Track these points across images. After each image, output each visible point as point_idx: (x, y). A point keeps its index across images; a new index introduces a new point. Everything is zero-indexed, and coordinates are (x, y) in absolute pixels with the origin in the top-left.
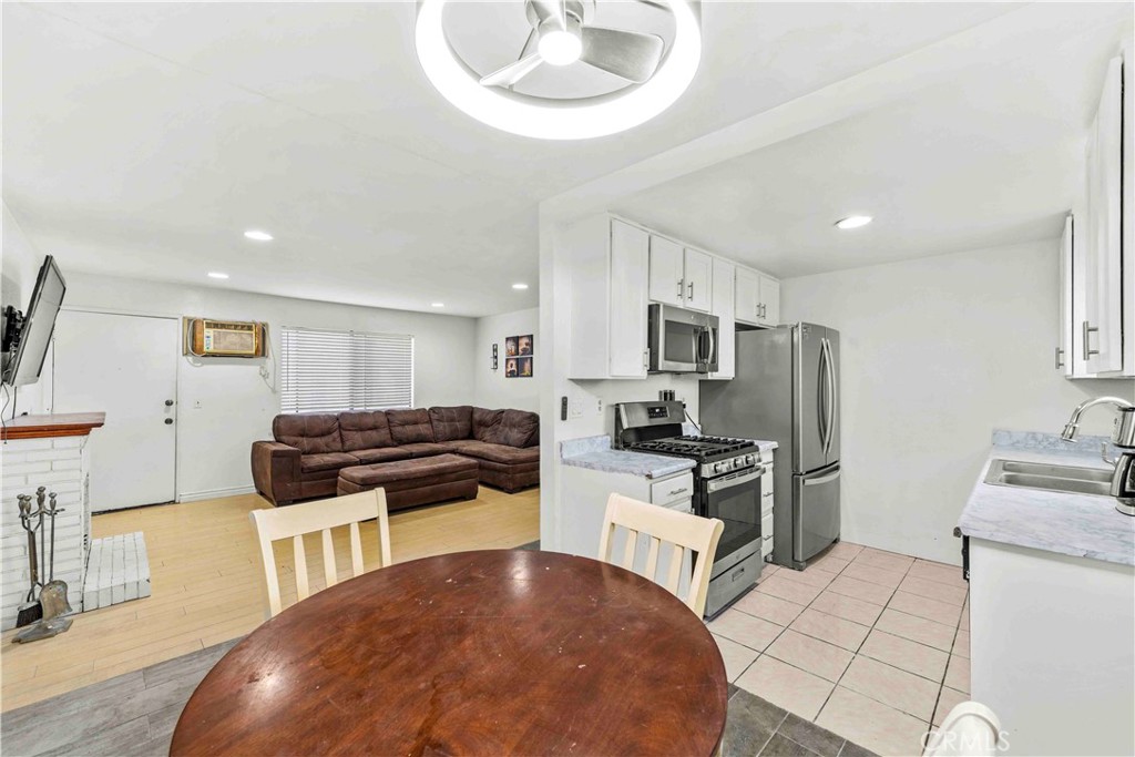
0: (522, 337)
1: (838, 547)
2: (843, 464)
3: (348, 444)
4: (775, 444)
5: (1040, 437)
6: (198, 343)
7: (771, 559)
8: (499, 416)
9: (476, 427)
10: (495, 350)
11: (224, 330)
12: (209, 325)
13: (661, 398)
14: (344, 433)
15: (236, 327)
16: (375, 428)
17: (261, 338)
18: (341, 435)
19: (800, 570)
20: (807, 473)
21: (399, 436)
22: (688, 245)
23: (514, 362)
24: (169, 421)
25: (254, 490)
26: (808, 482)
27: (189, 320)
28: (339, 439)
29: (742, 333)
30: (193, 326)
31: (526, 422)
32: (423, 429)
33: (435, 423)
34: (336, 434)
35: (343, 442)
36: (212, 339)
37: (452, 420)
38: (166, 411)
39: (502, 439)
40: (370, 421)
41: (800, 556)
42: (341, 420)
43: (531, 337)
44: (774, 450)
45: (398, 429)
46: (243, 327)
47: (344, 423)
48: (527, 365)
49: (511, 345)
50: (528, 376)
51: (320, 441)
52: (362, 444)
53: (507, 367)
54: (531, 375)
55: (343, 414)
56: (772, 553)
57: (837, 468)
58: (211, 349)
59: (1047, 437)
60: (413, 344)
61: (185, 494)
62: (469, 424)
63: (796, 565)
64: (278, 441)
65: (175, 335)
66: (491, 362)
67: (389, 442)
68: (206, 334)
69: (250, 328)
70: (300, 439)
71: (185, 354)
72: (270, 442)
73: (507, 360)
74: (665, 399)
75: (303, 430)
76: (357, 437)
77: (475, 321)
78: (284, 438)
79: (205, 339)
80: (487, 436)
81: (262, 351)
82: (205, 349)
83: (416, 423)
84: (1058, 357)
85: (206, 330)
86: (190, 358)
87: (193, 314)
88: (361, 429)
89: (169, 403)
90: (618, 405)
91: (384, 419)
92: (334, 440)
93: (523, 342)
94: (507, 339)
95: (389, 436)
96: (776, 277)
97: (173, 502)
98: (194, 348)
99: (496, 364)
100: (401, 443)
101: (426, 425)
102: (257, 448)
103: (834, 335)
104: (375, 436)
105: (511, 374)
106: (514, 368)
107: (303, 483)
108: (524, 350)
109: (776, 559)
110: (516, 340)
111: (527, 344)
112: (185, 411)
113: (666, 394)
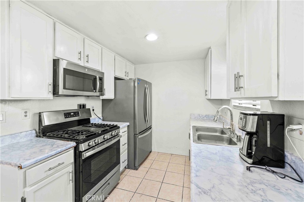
1: (151, 154)
2: (153, 127)
4: (128, 124)
5: (201, 115)
7: (127, 167)
13: (78, 107)
19: (137, 170)
20: (139, 133)
22: (86, 37)
26: (139, 137)
29: (117, 81)
41: (137, 165)
44: (128, 126)
56: (127, 165)
57: (151, 128)
59: (202, 116)
63: (136, 168)
74: (80, 108)
84: (206, 93)
90: (40, 113)
96: (133, 63)
103: (150, 84)
109: (128, 167)
113: (80, 106)
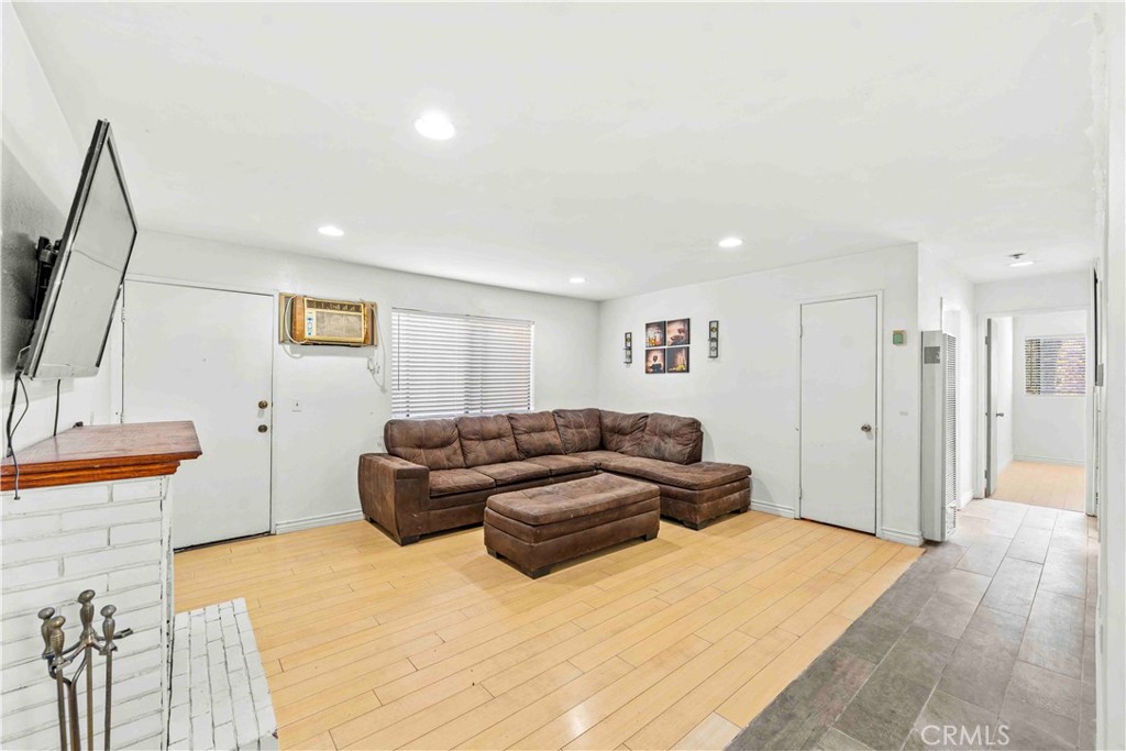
0: (670, 322)
3: (471, 457)
6: (298, 327)
8: (641, 424)
9: (607, 435)
10: (628, 339)
11: (329, 311)
12: (311, 304)
14: (465, 442)
15: (342, 306)
16: (499, 436)
17: (370, 323)
18: (461, 445)
21: (526, 447)
23: (659, 355)
24: (263, 429)
25: (361, 516)
27: (287, 298)
28: (459, 451)
30: (291, 304)
31: (686, 430)
32: (551, 438)
33: (562, 429)
34: (456, 445)
35: (464, 455)
36: (314, 322)
37: (580, 426)
38: (260, 415)
39: (651, 451)
40: (492, 427)
42: (460, 427)
43: (687, 322)
45: (524, 438)
46: (350, 307)
47: (464, 430)
48: (681, 358)
49: (655, 334)
50: (682, 371)
51: (440, 454)
52: (487, 458)
53: (647, 360)
54: (688, 371)
55: (461, 419)
58: (314, 336)
60: (532, 333)
61: (282, 523)
62: (598, 430)
64: (392, 453)
65: (268, 318)
66: (622, 354)
67: (516, 454)
68: (307, 315)
69: (358, 309)
70: (417, 451)
71: (282, 342)
72: (380, 455)
73: (648, 352)
75: (420, 438)
76: (478, 449)
77: (598, 304)
78: (400, 450)
79: (307, 321)
80: (627, 446)
81: (370, 340)
82: (307, 336)
83: (542, 430)
85: (307, 310)
86: (288, 347)
87: (289, 290)
88: (484, 438)
89: (262, 405)
91: (507, 425)
92: (455, 453)
93: (673, 331)
94: (648, 326)
95: (514, 447)
97: (268, 533)
98: (292, 334)
99: (630, 357)
100: (527, 454)
101: (554, 433)
102: (366, 463)
104: (501, 447)
105: (656, 369)
106: (659, 361)
107: (432, 512)
108: (676, 340)
110: (662, 326)
111: (680, 331)
112: (281, 416)
